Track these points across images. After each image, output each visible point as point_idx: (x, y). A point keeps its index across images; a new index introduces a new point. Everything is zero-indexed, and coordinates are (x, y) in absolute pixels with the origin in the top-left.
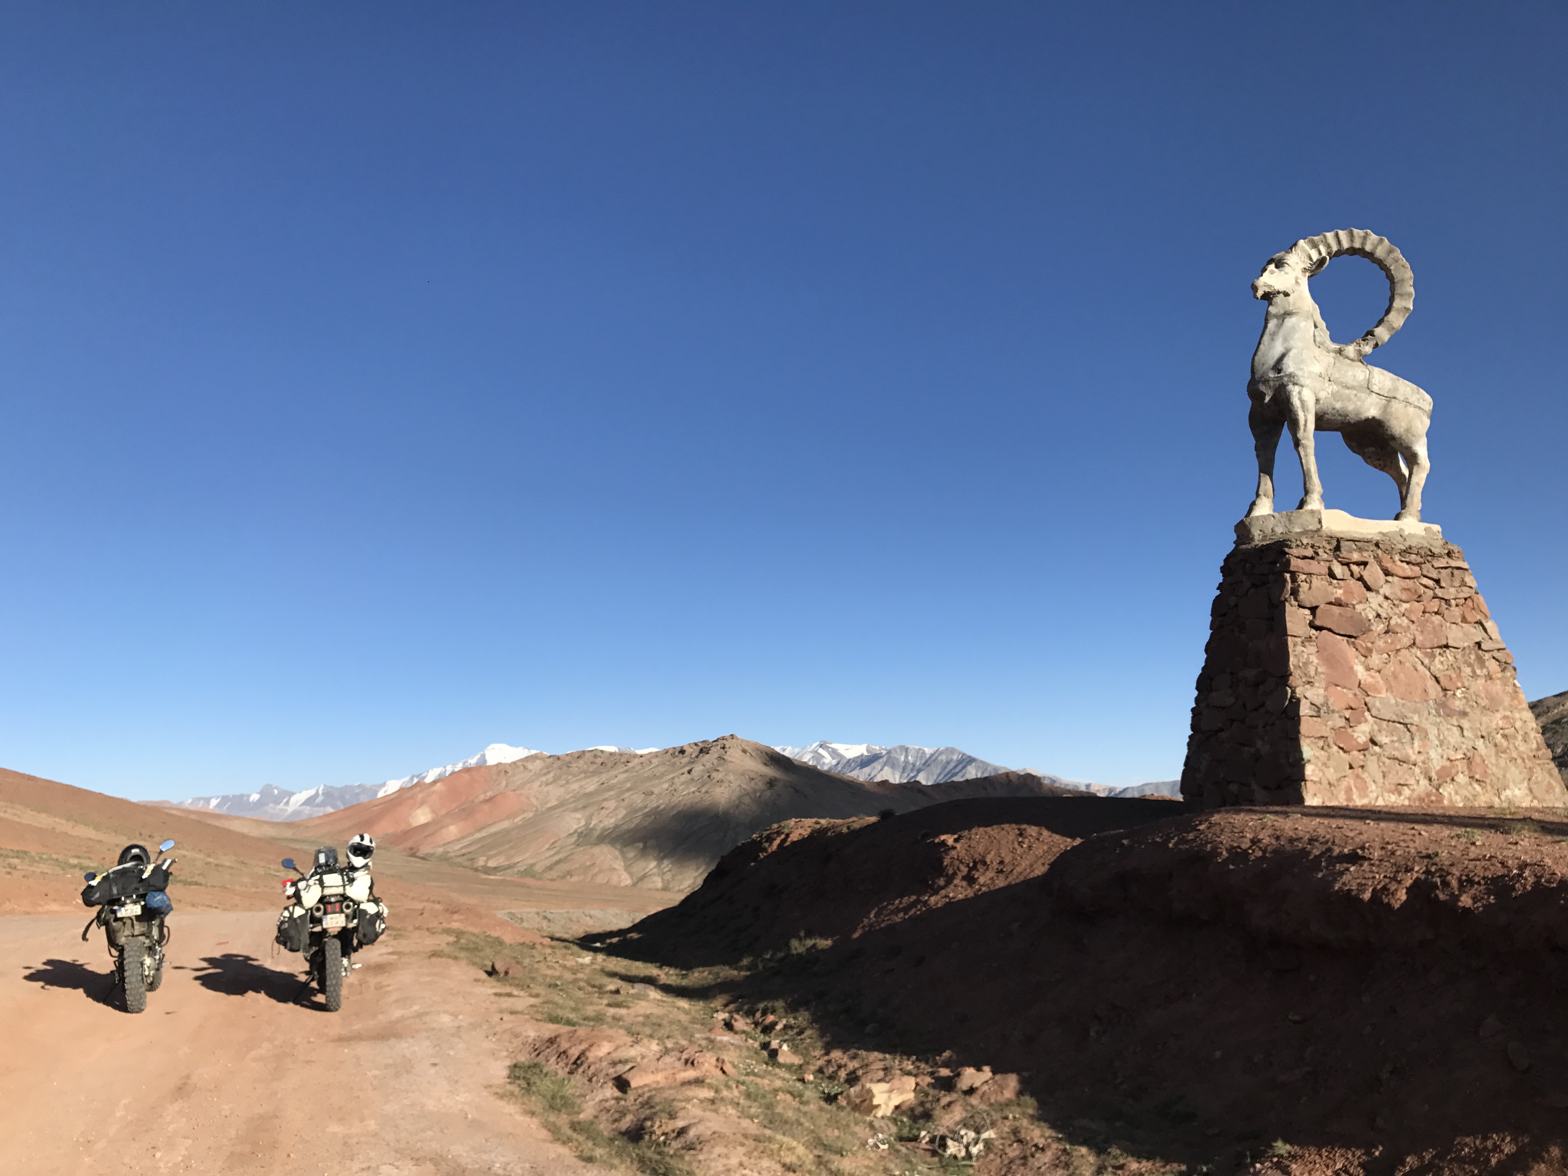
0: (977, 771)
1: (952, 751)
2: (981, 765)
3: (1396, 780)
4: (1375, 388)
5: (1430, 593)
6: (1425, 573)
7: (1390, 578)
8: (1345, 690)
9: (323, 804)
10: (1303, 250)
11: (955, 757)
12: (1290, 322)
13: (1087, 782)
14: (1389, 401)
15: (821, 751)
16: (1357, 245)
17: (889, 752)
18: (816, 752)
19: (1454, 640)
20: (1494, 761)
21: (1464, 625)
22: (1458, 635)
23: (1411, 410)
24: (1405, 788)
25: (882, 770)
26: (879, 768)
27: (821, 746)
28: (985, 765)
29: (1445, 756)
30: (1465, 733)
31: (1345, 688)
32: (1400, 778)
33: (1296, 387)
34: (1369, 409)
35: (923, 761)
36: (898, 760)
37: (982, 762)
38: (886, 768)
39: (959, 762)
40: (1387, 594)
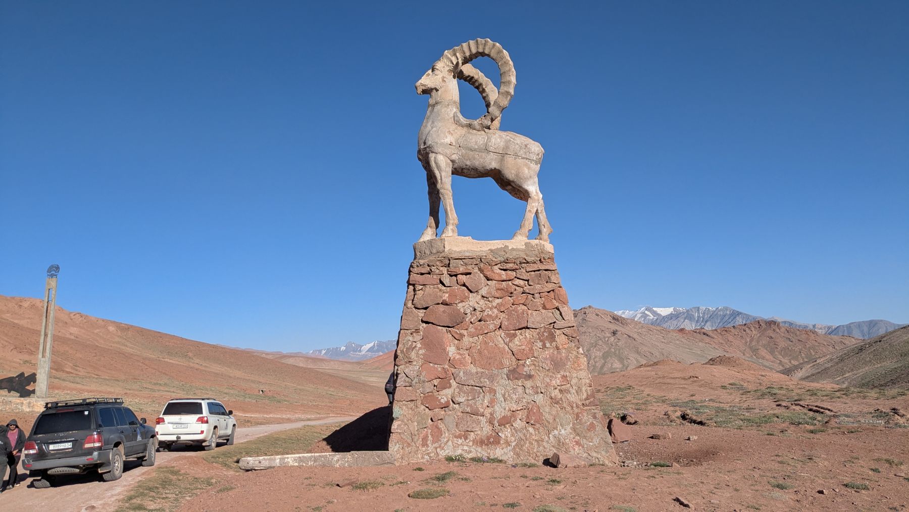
0: (743, 320)
1: (726, 309)
2: (745, 316)
3: (465, 428)
4: (491, 149)
5: (520, 290)
6: (518, 276)
7: (489, 283)
8: (436, 366)
9: (378, 351)
10: (448, 58)
11: (728, 312)
12: (437, 108)
13: (814, 324)
14: (504, 157)
15: (647, 312)
16: (481, 50)
17: (688, 311)
18: (644, 313)
19: (533, 323)
20: (547, 410)
21: (544, 311)
22: (538, 318)
23: (520, 161)
24: (472, 433)
25: (684, 322)
26: (682, 320)
27: (646, 310)
28: (748, 316)
29: (507, 408)
30: (527, 391)
31: (436, 364)
32: (468, 427)
33: (433, 154)
34: (490, 163)
35: (709, 316)
36: (693, 316)
37: (745, 314)
38: (686, 320)
39: (732, 315)
40: (484, 294)
